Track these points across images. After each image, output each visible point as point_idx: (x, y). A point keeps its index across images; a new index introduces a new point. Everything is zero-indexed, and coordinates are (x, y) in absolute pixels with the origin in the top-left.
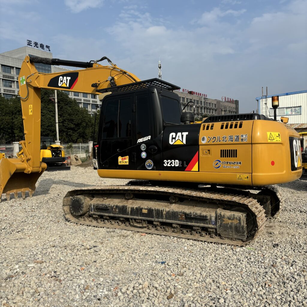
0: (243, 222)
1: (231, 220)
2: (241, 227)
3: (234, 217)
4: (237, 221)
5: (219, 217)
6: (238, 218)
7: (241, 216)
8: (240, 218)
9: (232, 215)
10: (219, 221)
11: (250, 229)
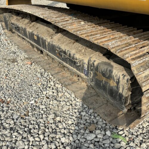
0: (123, 89)
1: (106, 77)
2: (118, 94)
3: (110, 74)
4: (114, 83)
5: (91, 66)
6: (115, 78)
7: (121, 77)
8: (119, 79)
9: (108, 71)
10: (92, 72)
11: (137, 100)
